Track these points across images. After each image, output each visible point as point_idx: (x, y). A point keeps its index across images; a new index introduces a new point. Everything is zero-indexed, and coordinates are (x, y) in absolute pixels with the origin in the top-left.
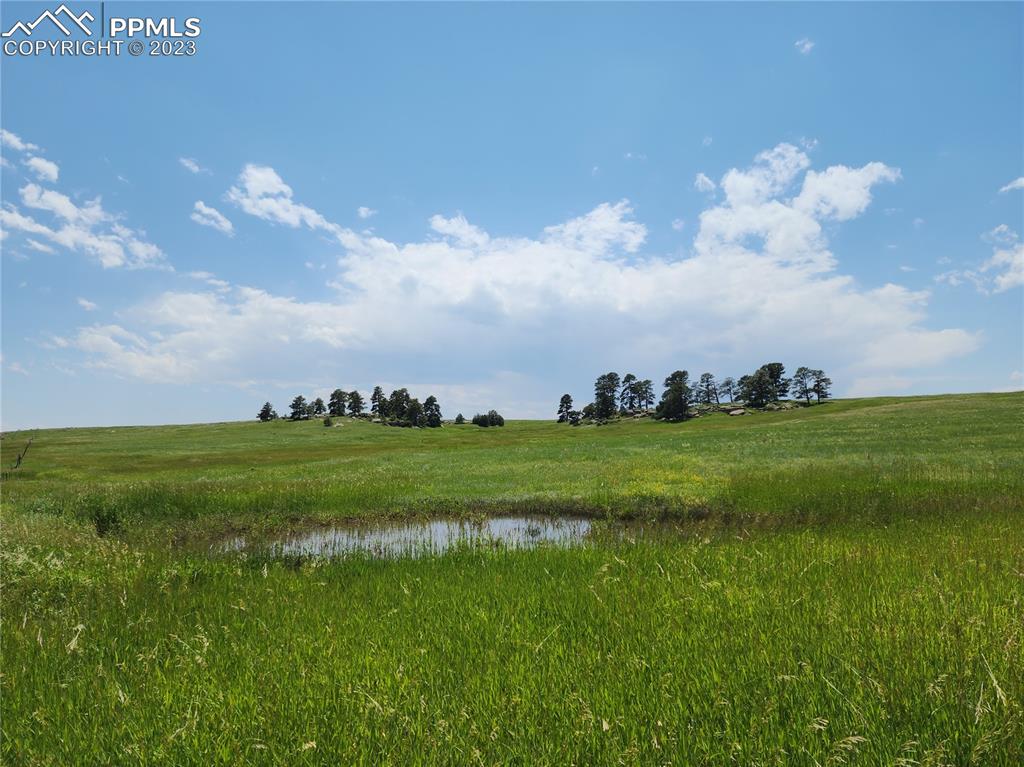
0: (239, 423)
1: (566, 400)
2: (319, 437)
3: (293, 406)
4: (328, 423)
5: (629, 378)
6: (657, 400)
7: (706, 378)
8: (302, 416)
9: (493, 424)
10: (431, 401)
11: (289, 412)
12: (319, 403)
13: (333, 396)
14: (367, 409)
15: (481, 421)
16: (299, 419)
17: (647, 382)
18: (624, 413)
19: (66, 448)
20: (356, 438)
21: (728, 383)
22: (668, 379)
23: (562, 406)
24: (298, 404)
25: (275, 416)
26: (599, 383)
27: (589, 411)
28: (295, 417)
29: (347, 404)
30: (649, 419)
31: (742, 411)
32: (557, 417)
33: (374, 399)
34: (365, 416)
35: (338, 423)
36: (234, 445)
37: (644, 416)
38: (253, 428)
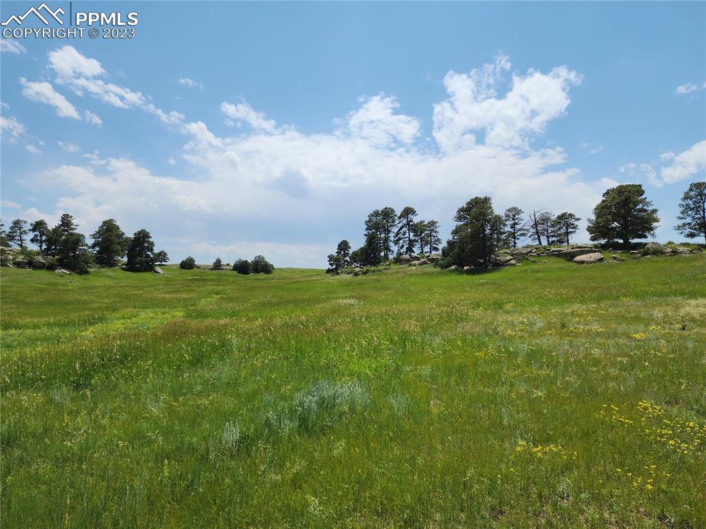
1: (343, 245)
5: (407, 212)
6: (443, 245)
10: (142, 234)
15: (242, 268)
17: (433, 223)
22: (461, 210)
26: (370, 221)
30: (430, 268)
37: (424, 263)
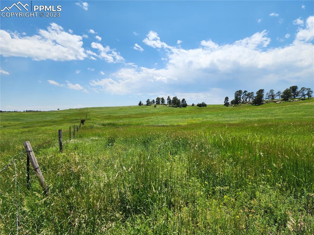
0: (134, 106)
1: (227, 99)
2: (152, 110)
3: (147, 102)
4: (155, 106)
5: (245, 92)
7: (272, 91)
8: (149, 104)
9: (203, 106)
10: (184, 100)
11: (146, 103)
12: (154, 101)
13: (157, 99)
14: (166, 102)
15: (199, 105)
16: (148, 105)
18: (243, 103)
19: (95, 113)
20: (161, 111)
21: (279, 93)
22: (257, 92)
23: (225, 100)
24: (148, 101)
25: (143, 104)
26: (236, 93)
27: (232, 102)
28: (147, 105)
29: (161, 101)
30: (250, 105)
31: (280, 102)
32: (224, 104)
33: (168, 100)
34: (165, 104)
35: (158, 106)
36: (132, 112)
37: (249, 103)
38: (137, 107)
